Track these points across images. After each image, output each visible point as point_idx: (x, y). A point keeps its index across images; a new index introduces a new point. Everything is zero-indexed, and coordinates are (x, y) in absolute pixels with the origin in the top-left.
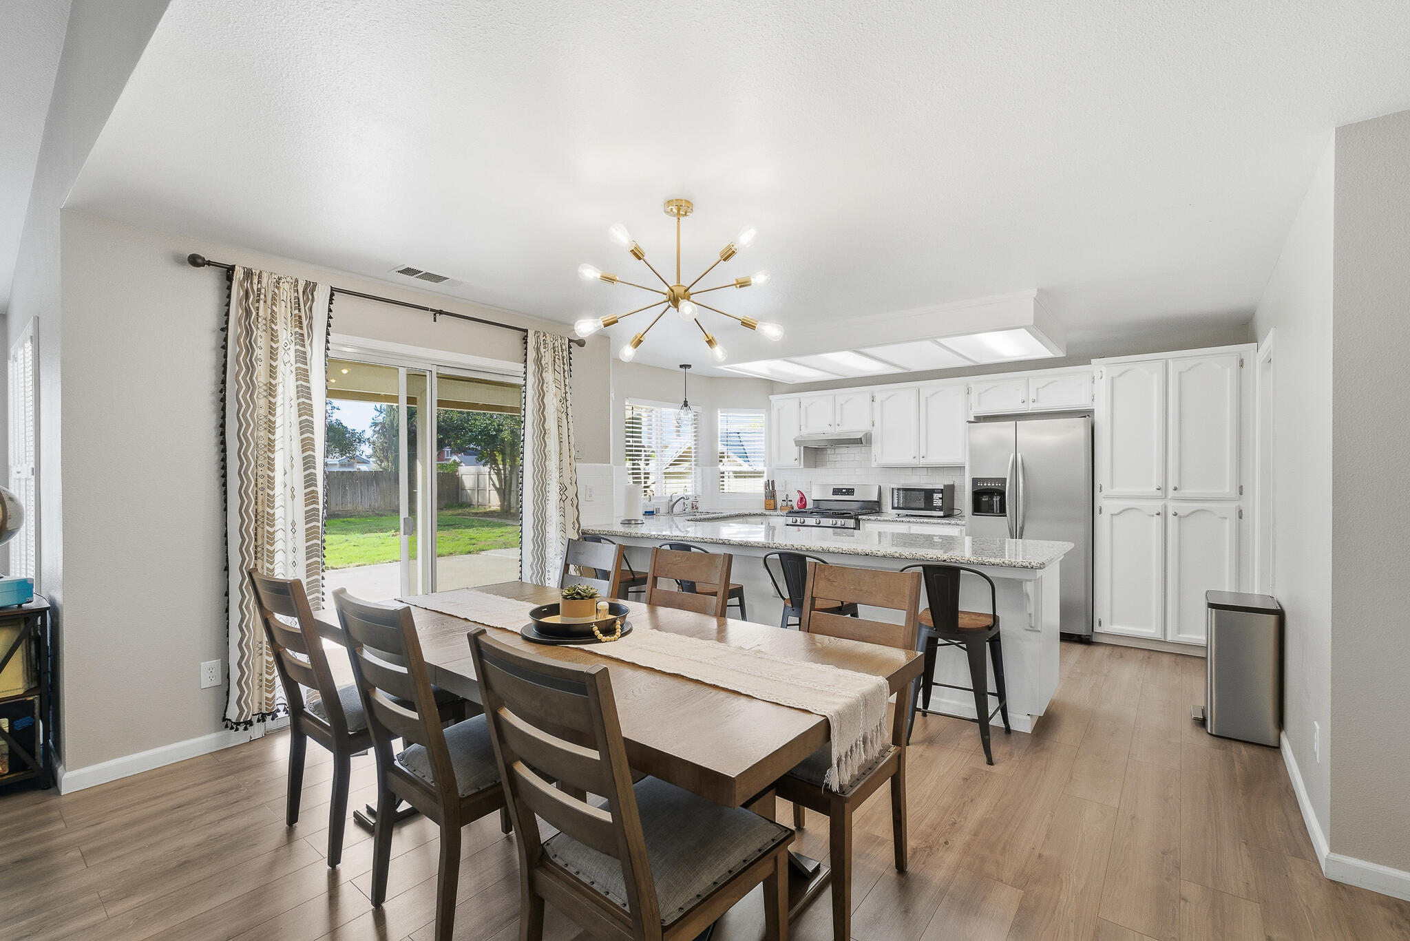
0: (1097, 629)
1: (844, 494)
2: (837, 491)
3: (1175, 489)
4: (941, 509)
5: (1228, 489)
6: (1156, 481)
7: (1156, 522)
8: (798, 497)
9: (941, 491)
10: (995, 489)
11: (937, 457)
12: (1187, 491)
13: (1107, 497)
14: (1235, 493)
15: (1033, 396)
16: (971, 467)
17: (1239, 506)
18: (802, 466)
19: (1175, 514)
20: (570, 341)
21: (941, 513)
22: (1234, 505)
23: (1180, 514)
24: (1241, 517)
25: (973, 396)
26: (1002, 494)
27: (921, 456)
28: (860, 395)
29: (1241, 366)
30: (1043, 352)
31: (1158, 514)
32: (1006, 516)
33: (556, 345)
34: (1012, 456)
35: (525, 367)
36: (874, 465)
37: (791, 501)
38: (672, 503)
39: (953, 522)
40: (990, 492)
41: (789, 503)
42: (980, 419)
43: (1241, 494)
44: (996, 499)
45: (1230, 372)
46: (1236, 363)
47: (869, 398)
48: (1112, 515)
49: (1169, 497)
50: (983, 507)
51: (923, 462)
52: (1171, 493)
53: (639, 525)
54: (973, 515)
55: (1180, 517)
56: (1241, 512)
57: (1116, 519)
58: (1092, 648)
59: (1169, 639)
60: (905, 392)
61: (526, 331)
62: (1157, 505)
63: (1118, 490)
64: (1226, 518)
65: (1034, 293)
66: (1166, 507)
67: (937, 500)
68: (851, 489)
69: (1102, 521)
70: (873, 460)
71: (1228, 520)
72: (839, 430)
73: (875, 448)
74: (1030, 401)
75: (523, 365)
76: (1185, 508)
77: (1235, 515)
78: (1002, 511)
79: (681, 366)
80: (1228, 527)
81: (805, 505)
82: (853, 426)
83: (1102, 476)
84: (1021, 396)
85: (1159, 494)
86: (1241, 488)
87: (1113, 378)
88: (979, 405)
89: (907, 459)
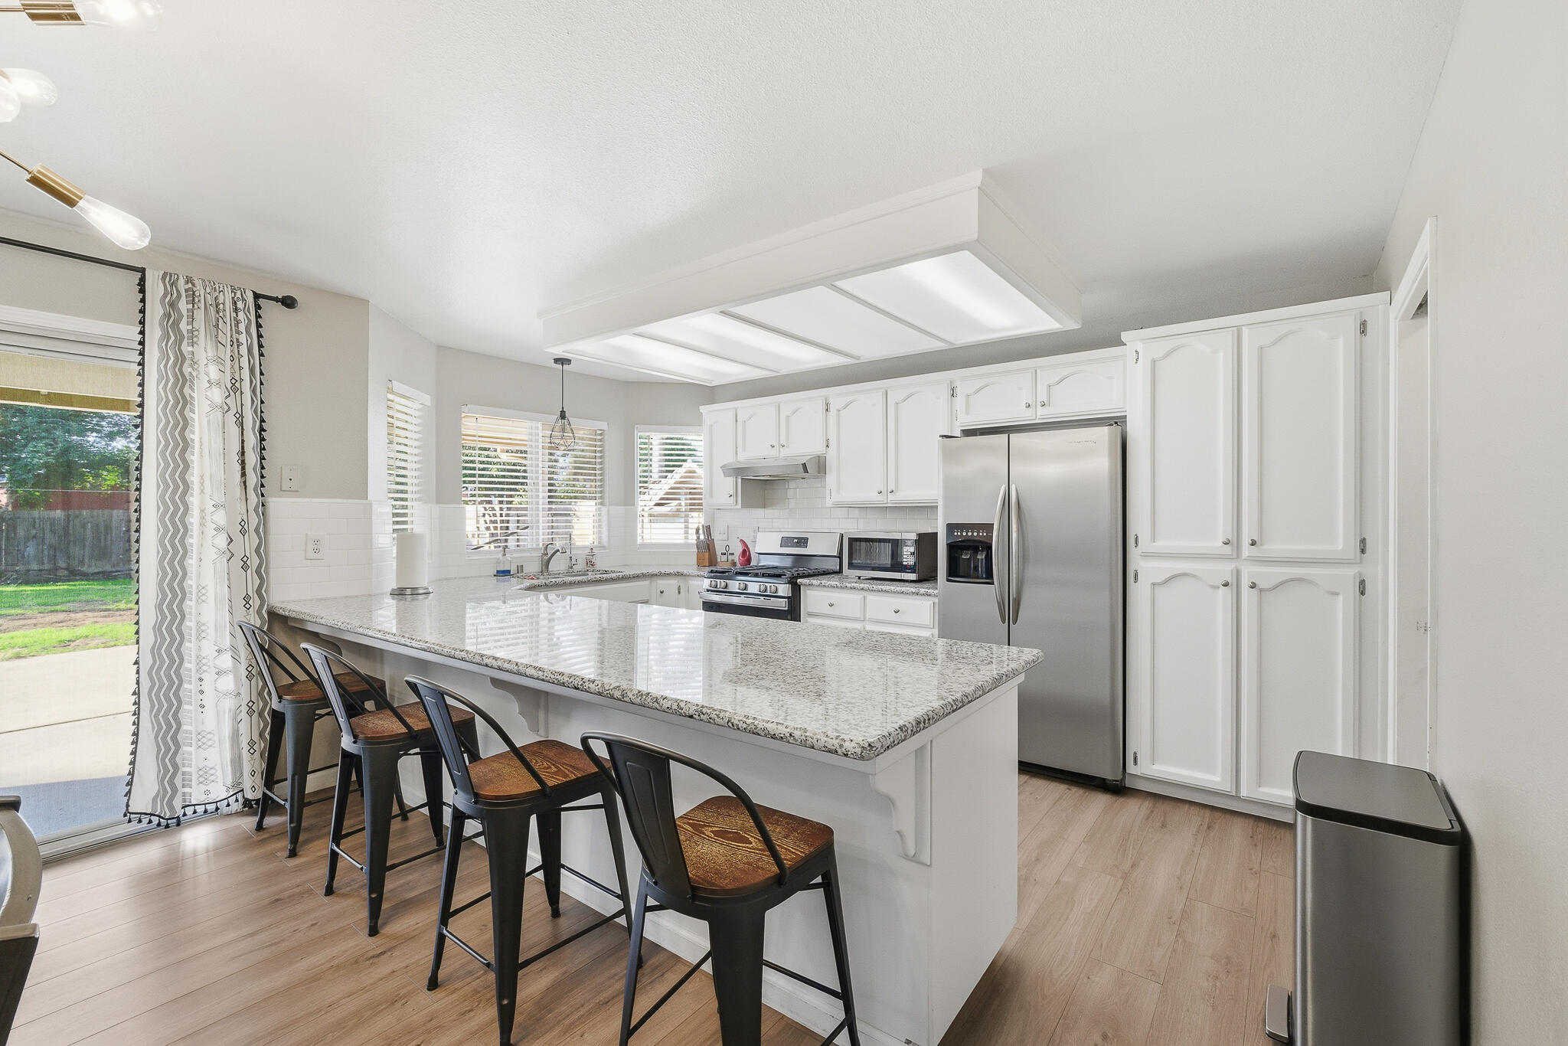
0: (1131, 769)
1: (796, 545)
2: (786, 541)
3: (1253, 543)
4: (912, 569)
5: (1341, 542)
6: (1222, 529)
7: (1223, 596)
8: (740, 548)
9: (912, 543)
10: (981, 542)
11: (908, 494)
12: (1273, 547)
13: (1146, 556)
14: (1353, 551)
15: (1042, 397)
16: (945, 506)
17: (1360, 574)
18: (739, 506)
19: (1253, 586)
20: (257, 296)
21: (913, 576)
22: (1351, 572)
23: (1262, 584)
24: (1362, 593)
25: (959, 400)
26: (988, 548)
27: (890, 490)
28: (809, 402)
29: (1363, 332)
30: (1042, 322)
31: (1226, 585)
32: (993, 583)
33: (221, 300)
34: (1003, 488)
35: (142, 333)
36: (829, 503)
37: (733, 554)
38: (546, 558)
39: (922, 591)
40: (971, 545)
41: (730, 557)
43: (1363, 551)
44: (981, 556)
45: (1342, 347)
46: (1353, 327)
47: (821, 407)
48: (1154, 584)
49: (1243, 558)
50: (962, 569)
51: (892, 500)
52: (1246, 550)
53: (421, 597)
54: (948, 580)
55: (1261, 590)
56: (1362, 583)
57: (1160, 591)
58: (1121, 800)
59: (1244, 793)
60: (866, 398)
61: (143, 271)
62: (1225, 570)
63: (1163, 544)
64: (1337, 594)
65: (977, 177)
66: (1238, 573)
67: (907, 556)
68: (803, 538)
69: (1140, 594)
70: (828, 497)
71: (1341, 597)
72: (785, 450)
73: (831, 478)
74: (1039, 405)
75: (138, 328)
76: (1269, 575)
77: (1353, 589)
78: (989, 574)
79: (557, 361)
80: (1341, 608)
81: (749, 561)
82: (803, 446)
83: (1138, 524)
84: (1026, 397)
85: (1227, 550)
86: (1363, 541)
87: (1154, 362)
88: (967, 413)
89: (871, 496)
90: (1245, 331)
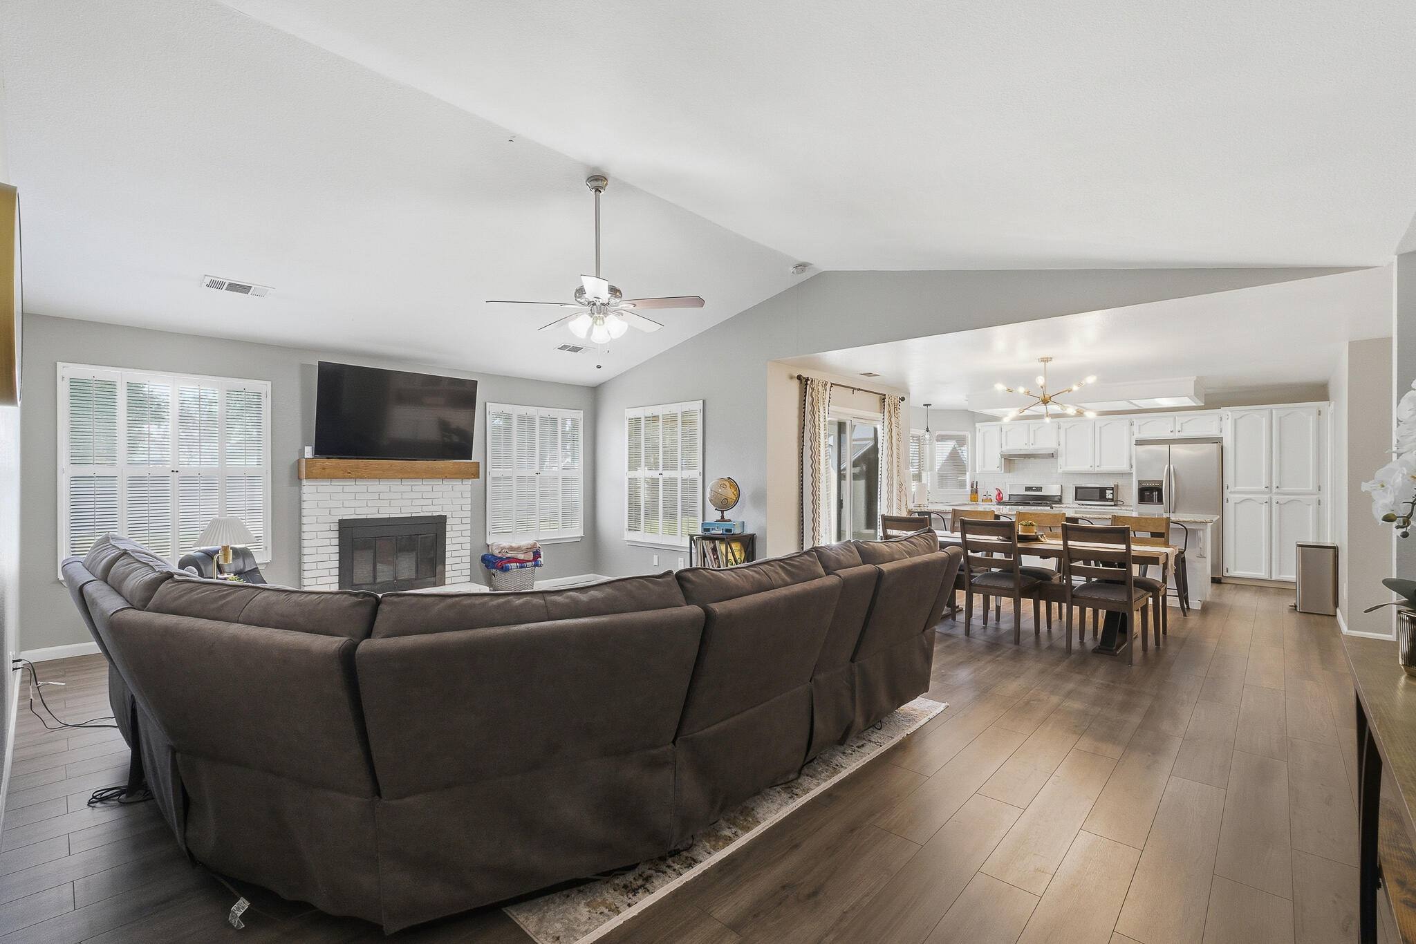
0: (1225, 575)
1: (1034, 491)
2: (1028, 489)
3: (1277, 487)
4: (1112, 500)
5: (1311, 487)
6: (1265, 482)
7: (1264, 508)
8: (996, 493)
9: (1113, 489)
10: (1155, 487)
12: (1285, 489)
13: (1231, 492)
14: (1315, 490)
16: (1137, 473)
17: (1318, 497)
18: (1003, 472)
19: (1277, 503)
21: (1113, 503)
22: (1315, 497)
23: (1280, 502)
24: (1319, 505)
25: (1135, 428)
26: (1159, 490)
27: (1096, 466)
28: (1049, 425)
29: (1319, 414)
31: (1266, 502)
32: (1162, 503)
33: (895, 402)
34: (1166, 466)
35: (884, 415)
36: (1058, 471)
37: (991, 495)
40: (1151, 489)
41: (989, 497)
42: (1140, 443)
43: (1319, 490)
44: (1156, 493)
45: (1312, 418)
46: (1315, 413)
48: (1235, 503)
49: (1273, 492)
50: (1146, 498)
51: (1097, 470)
52: (1274, 490)
54: (1138, 503)
55: (1281, 504)
56: (1319, 501)
57: (1237, 506)
58: (1223, 585)
59: (1273, 578)
60: (1084, 423)
61: (884, 395)
62: (1266, 497)
63: (1239, 488)
64: (1309, 505)
66: (1271, 498)
67: (1109, 494)
68: (1039, 488)
69: (1229, 507)
70: (1058, 468)
71: (1311, 507)
72: (1032, 447)
73: (1061, 461)
74: (1177, 431)
75: (882, 414)
76: (1283, 498)
77: (1316, 503)
78: (1160, 500)
79: (924, 405)
80: (1311, 510)
81: (1002, 498)
82: (1043, 445)
83: (1229, 479)
84: (1170, 427)
85: (1267, 490)
86: (1319, 487)
87: (1235, 420)
88: (1139, 433)
89: (1085, 468)
90: (1274, 412)
